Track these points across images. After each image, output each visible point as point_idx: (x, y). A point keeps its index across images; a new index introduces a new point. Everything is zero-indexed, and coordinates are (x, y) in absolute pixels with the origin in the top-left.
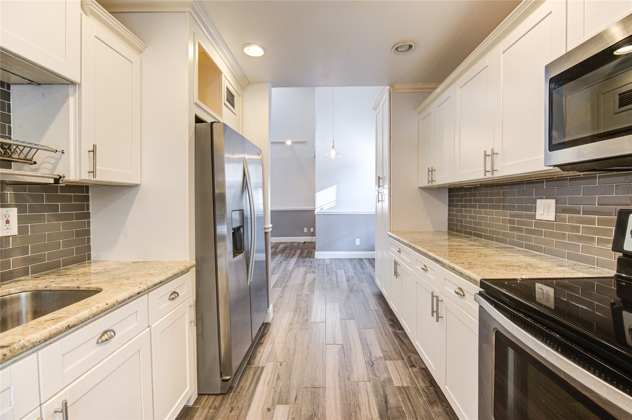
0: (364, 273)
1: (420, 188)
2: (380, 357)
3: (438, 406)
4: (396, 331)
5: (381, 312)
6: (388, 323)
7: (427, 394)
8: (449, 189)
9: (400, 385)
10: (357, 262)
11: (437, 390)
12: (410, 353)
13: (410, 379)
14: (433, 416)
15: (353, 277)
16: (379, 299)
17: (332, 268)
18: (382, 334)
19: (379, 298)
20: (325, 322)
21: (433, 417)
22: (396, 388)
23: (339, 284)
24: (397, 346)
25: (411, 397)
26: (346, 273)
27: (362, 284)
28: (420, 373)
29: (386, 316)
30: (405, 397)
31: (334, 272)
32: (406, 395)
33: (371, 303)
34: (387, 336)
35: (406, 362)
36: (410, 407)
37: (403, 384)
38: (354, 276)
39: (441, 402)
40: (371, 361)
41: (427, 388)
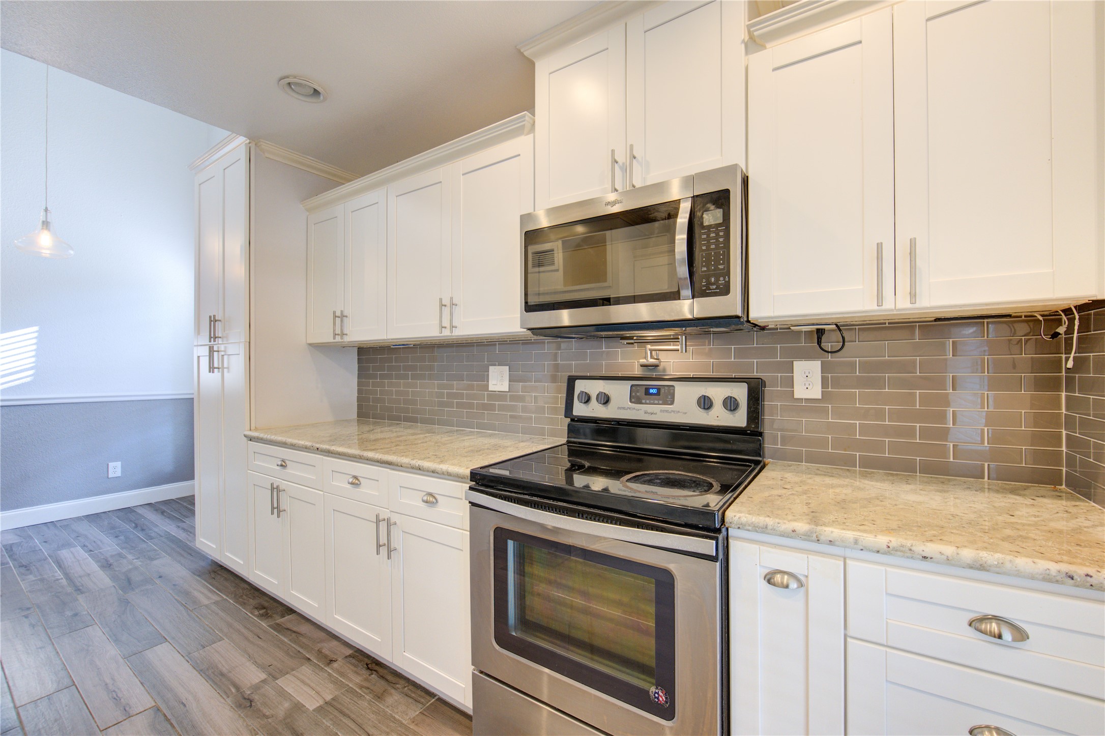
0: (151, 538)
1: (310, 344)
2: (261, 682)
3: (391, 694)
4: (277, 621)
5: (229, 602)
6: (254, 615)
7: (369, 688)
8: (358, 348)
9: (321, 702)
10: (118, 517)
11: (382, 674)
12: (318, 645)
13: (334, 684)
14: (389, 712)
15: (120, 555)
16: (214, 578)
17: (34, 551)
18: (249, 640)
19: (213, 576)
20: (74, 684)
21: (390, 714)
22: (314, 713)
23: (78, 584)
24: (289, 645)
25: (345, 710)
26: (91, 551)
27: (155, 562)
28: (347, 665)
29: (245, 604)
30: (335, 716)
31: (46, 559)
32: (336, 711)
33: (196, 594)
34: (261, 638)
35: (316, 662)
36: (350, 725)
37: (325, 698)
38: (124, 552)
39: (394, 685)
40: (245, 699)
41: (366, 680)
